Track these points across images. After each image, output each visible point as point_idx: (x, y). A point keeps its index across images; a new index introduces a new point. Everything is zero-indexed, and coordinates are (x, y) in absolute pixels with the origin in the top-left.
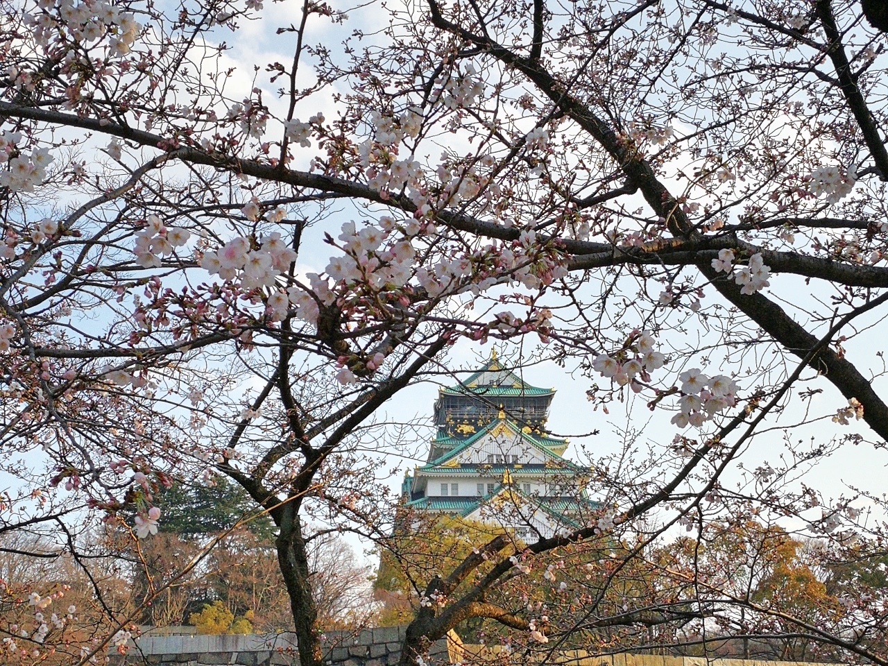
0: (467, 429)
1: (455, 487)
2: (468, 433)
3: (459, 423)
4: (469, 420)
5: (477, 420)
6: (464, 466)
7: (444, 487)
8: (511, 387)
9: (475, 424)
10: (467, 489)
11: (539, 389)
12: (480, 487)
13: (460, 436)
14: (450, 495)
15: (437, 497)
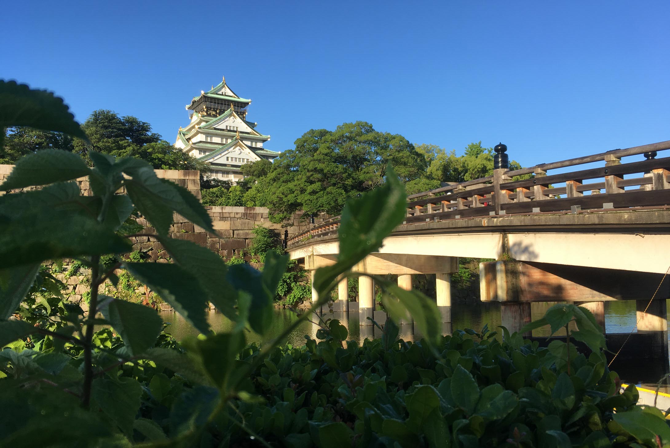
0: (212, 112)
1: (211, 138)
2: (213, 115)
3: (209, 109)
4: (214, 109)
6: (216, 129)
7: (207, 137)
8: (230, 96)
9: (216, 111)
10: (217, 140)
12: (222, 139)
13: (209, 115)
14: (209, 141)
15: (204, 142)
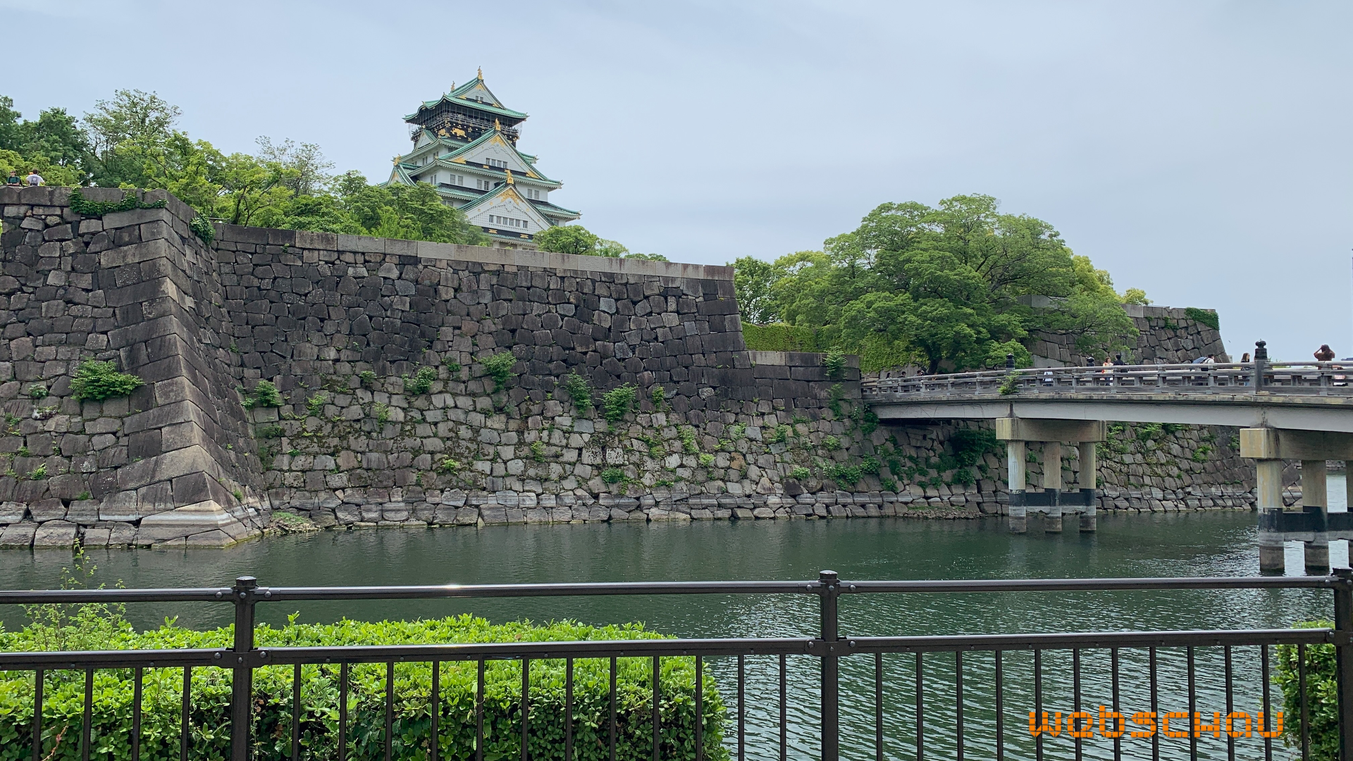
0: (460, 133)
1: (461, 179)
2: (460, 136)
4: (462, 125)
5: (468, 126)
6: (468, 163)
7: (453, 177)
8: (491, 105)
9: (466, 130)
10: (470, 183)
11: (514, 112)
12: (479, 182)
13: (454, 137)
14: (458, 184)
